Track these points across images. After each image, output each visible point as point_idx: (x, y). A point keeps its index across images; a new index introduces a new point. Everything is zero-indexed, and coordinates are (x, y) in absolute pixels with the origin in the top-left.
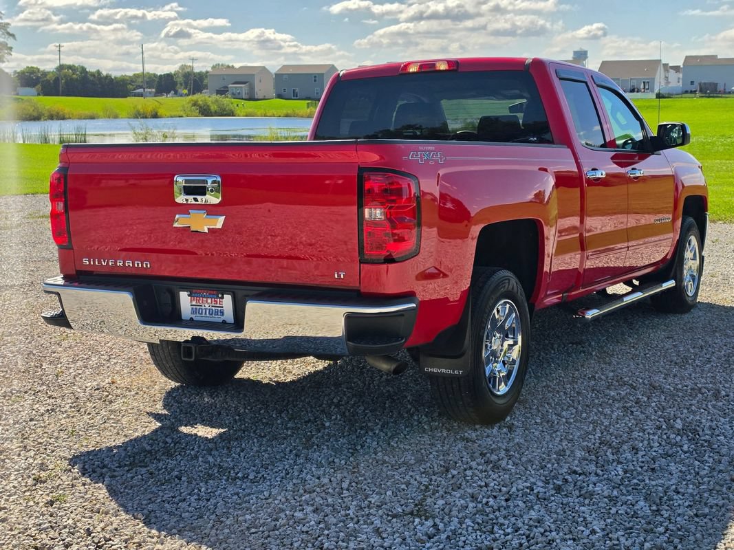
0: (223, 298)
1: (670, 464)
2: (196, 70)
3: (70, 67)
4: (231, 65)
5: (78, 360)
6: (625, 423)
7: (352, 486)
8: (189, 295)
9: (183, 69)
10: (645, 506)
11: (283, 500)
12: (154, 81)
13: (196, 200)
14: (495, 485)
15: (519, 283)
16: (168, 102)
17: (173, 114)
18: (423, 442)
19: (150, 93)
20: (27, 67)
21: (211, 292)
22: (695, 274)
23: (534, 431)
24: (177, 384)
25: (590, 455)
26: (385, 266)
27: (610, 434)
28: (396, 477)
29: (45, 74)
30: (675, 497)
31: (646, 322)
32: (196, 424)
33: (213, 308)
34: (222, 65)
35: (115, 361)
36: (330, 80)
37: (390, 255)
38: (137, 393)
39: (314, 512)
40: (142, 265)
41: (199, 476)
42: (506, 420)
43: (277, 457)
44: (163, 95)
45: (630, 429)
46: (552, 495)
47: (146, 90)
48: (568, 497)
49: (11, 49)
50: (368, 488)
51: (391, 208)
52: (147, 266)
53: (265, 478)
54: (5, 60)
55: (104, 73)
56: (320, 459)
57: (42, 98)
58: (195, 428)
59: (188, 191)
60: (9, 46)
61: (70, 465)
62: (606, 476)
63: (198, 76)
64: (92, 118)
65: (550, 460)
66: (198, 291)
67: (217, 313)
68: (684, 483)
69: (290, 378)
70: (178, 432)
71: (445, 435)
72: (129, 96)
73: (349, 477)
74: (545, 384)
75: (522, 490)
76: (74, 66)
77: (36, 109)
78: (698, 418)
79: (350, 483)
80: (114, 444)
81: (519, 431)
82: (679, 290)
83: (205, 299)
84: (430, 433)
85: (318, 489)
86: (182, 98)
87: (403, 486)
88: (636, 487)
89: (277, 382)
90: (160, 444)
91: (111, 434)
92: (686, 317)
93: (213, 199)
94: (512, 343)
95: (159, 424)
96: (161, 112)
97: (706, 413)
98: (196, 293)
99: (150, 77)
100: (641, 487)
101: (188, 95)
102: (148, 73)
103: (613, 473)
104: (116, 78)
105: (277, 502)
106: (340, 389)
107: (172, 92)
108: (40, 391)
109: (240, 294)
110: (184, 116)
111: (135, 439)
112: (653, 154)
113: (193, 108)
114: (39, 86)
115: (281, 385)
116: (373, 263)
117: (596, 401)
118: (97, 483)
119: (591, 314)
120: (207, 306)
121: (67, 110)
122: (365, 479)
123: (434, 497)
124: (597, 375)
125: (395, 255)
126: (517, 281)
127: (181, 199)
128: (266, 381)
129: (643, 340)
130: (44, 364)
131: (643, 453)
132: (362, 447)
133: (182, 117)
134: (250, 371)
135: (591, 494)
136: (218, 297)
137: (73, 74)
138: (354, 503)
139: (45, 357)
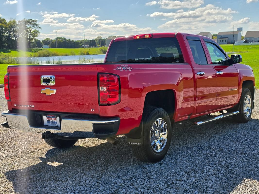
0: (56, 118)
1: (213, 178)
2: (103, 38)
3: (60, 38)
4: (115, 36)
5: (24, 139)
6: (204, 163)
7: (96, 184)
8: (46, 117)
9: (98, 38)
10: (197, 193)
11: (70, 188)
12: (88, 42)
13: (47, 84)
14: (146, 184)
15: (166, 112)
16: (93, 49)
17: (94, 53)
18: (128, 169)
19: (87, 46)
20: (46, 38)
21: (53, 116)
22: (250, 109)
23: (169, 165)
24: (54, 147)
25: (186, 174)
26: (108, 107)
27: (197, 167)
28: (113, 181)
29: (52, 41)
30: (210, 190)
31: (230, 126)
32: (53, 162)
33: (54, 121)
34: (112, 36)
35: (36, 139)
36: (111, 41)
37: (109, 103)
38: (39, 150)
39: (78, 193)
40: (32, 107)
41: (46, 180)
42: (161, 161)
43: (75, 173)
44: (92, 47)
45: (205, 164)
46: (165, 188)
47: (85, 45)
48: (171, 189)
49: (40, 32)
50: (101, 185)
51: (108, 86)
52: (33, 107)
53: (68, 181)
54: (38, 36)
55: (72, 40)
56: (89, 174)
57: (51, 49)
58: (53, 163)
59: (45, 81)
60: (39, 31)
61: (4, 175)
62: (188, 182)
63: (103, 40)
64: (67, 55)
65: (170, 175)
66: (49, 115)
67: (55, 123)
68: (215, 184)
69: (93, 145)
70: (46, 164)
71: (137, 166)
72: (80, 47)
73: (96, 181)
74: (181, 148)
75: (155, 186)
76: (61, 38)
77: (48, 53)
78: (232, 161)
79: (96, 183)
80: (22, 168)
81: (164, 165)
82: (242, 114)
83: (51, 118)
84: (132, 165)
85: (83, 185)
86: (98, 48)
87: (113, 184)
88: (197, 186)
89: (89, 147)
90: (38, 168)
91: (23, 164)
92: (245, 124)
93: (52, 84)
94: (164, 134)
95: (41, 161)
96: (90, 53)
97: (235, 159)
98: (48, 116)
99: (87, 41)
100: (198, 186)
101: (100, 47)
102: (87, 40)
103: (191, 181)
104: (76, 41)
105: (67, 189)
106: (109, 149)
107: (94, 46)
108: (7, 149)
109: (62, 116)
110: (98, 54)
111: (30, 167)
112: (230, 66)
113: (101, 51)
114: (50, 45)
115: (89, 148)
116: (104, 105)
117: (197, 155)
118: (11, 181)
119: (199, 123)
120: (52, 121)
121: (58, 53)
122: (102, 182)
123: (122, 188)
124: (201, 145)
125: (110, 103)
126: (165, 111)
127: (43, 84)
128: (85, 147)
129: (225, 132)
130: (12, 140)
131: (206, 173)
132: (107, 170)
133: (97, 54)
134: (80, 143)
135: (179, 188)
136: (55, 118)
137: (61, 40)
138: (94, 190)
139: (14, 138)
